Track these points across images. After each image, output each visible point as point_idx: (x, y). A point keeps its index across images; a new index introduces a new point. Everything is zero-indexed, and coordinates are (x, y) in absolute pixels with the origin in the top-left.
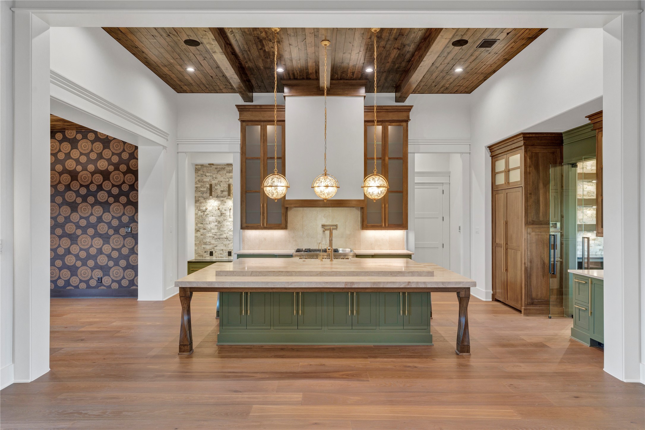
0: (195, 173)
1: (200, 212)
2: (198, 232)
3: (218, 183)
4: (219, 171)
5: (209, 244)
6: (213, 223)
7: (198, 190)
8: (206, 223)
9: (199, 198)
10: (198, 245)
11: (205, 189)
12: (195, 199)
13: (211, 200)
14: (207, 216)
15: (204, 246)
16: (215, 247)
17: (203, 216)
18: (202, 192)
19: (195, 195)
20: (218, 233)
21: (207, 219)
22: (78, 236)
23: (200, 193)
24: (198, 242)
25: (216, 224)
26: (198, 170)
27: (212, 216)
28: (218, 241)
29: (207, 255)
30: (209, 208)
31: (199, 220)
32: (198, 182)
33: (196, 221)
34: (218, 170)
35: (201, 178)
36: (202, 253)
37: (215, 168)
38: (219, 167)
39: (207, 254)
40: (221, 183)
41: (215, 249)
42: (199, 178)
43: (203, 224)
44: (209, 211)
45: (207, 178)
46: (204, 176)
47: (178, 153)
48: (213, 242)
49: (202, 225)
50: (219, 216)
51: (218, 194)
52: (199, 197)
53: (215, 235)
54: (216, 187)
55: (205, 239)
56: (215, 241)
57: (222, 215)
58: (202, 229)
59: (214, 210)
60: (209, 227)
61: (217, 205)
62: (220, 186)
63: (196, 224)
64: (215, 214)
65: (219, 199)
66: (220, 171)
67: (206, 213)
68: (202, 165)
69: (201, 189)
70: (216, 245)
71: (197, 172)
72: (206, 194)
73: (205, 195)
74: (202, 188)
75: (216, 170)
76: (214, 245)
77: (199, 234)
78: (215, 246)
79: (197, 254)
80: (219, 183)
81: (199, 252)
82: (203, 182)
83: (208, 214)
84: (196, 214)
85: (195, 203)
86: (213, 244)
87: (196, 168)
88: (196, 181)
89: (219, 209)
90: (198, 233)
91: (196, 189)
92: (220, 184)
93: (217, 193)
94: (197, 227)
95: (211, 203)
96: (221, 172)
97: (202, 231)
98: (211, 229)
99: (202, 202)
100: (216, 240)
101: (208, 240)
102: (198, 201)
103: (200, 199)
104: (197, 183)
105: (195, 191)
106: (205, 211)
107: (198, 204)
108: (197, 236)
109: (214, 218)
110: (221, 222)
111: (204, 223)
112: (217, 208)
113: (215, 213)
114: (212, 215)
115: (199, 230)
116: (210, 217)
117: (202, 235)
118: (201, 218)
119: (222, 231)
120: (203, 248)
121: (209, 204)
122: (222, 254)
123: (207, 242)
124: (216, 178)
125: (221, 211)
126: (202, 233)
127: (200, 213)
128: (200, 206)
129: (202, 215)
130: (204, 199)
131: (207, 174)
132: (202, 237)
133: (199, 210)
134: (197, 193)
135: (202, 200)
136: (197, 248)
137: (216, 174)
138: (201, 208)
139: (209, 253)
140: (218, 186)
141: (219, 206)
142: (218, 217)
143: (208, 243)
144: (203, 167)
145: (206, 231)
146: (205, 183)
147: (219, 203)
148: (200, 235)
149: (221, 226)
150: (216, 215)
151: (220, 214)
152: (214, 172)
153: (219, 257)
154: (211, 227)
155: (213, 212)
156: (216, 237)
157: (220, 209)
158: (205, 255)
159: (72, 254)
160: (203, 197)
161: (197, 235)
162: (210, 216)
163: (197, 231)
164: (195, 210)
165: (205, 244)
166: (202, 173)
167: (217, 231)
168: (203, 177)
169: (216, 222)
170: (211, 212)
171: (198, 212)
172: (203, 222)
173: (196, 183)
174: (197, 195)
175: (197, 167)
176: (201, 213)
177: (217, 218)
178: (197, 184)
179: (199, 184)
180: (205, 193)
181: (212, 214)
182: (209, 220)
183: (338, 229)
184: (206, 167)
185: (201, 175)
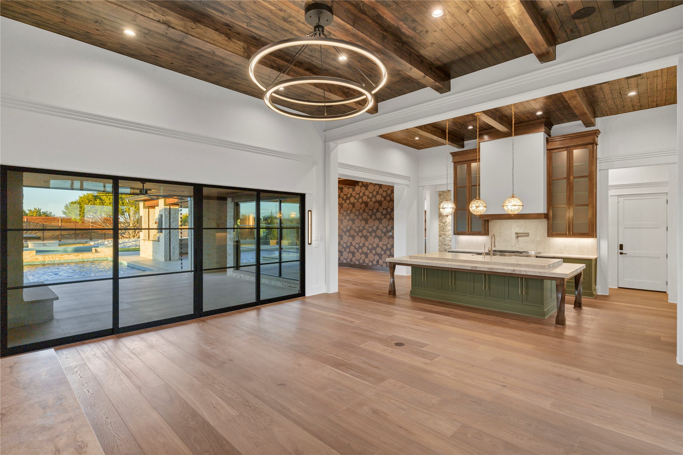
1: (442, 223)
15: (444, 247)
21: (446, 228)
22: (368, 237)
24: (441, 244)
60: (447, 233)
63: (440, 232)
67: (445, 224)
68: (443, 192)
77: (441, 238)
84: (440, 225)
87: (439, 194)
90: (441, 237)
94: (440, 234)
97: (443, 236)
98: (449, 235)
101: (447, 243)
107: (440, 218)
117: (443, 239)
118: (442, 227)
127: (442, 224)
128: (442, 220)
132: (443, 240)
133: (441, 222)
138: (443, 221)
159: (366, 246)
161: (440, 239)
163: (440, 236)
164: (439, 222)
166: (443, 197)
175: (440, 193)
182: (448, 229)
183: (529, 236)
184: (446, 192)
185: (443, 198)
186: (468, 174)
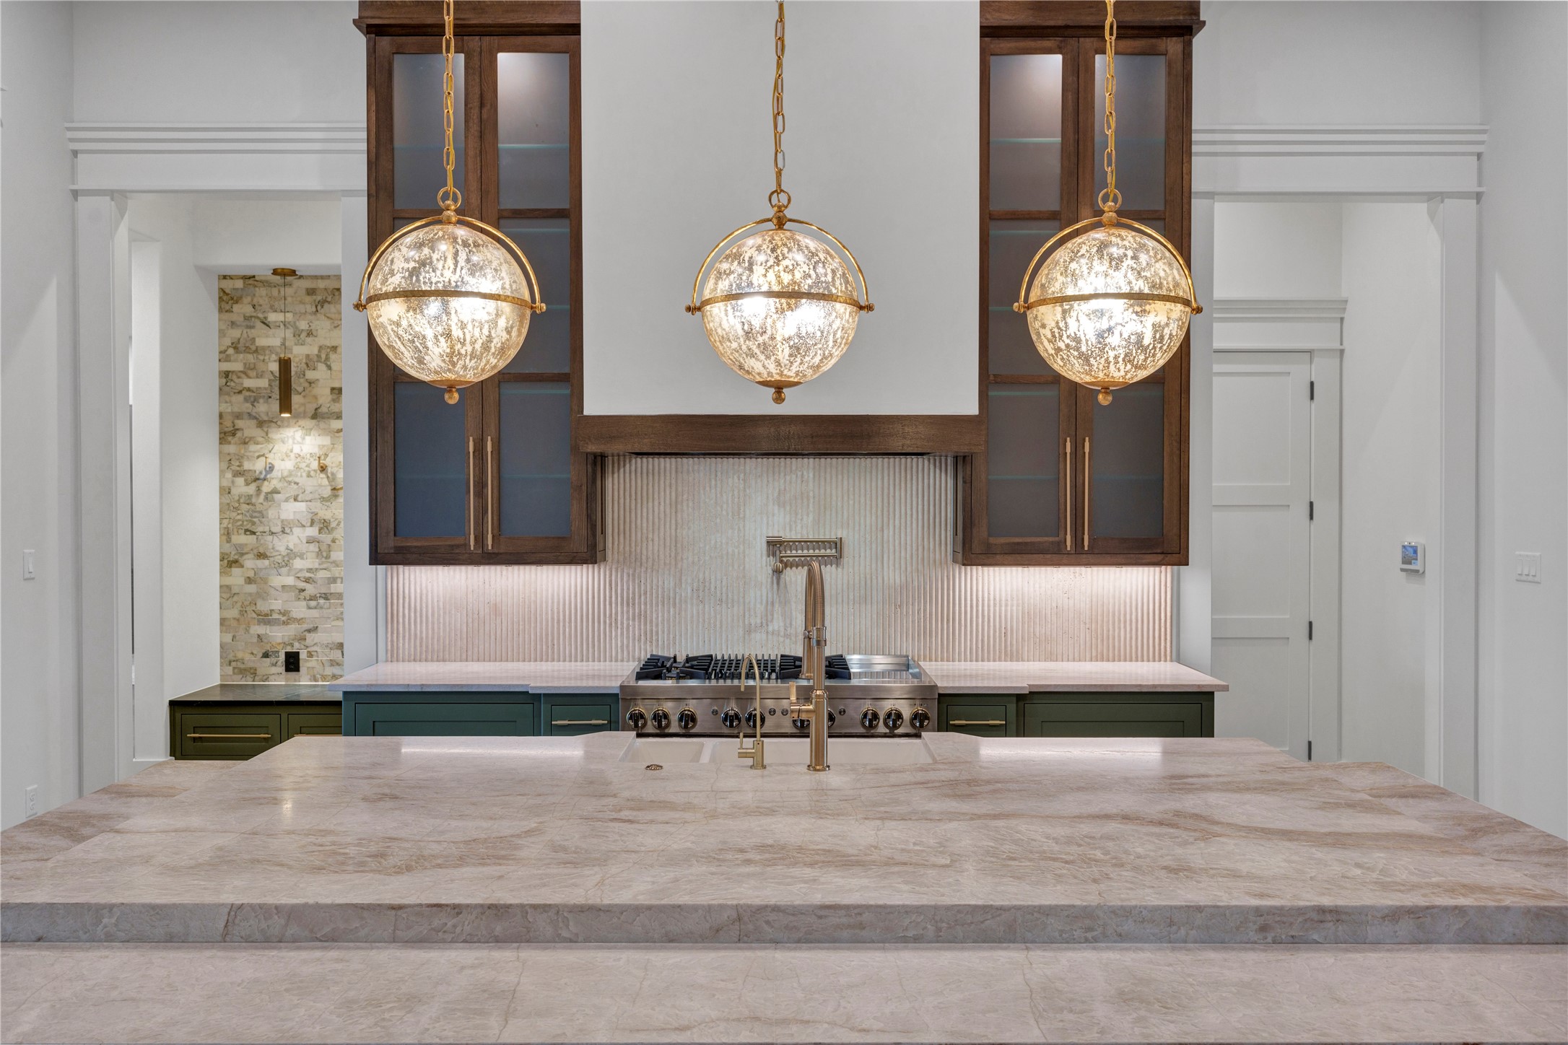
0: (221, 310)
1: (240, 481)
2: (233, 569)
3: (319, 356)
4: (323, 302)
5: (284, 618)
6: (297, 531)
7: (232, 384)
8: (267, 529)
9: (236, 421)
10: (234, 623)
11: (263, 383)
12: (220, 424)
13: (287, 430)
14: (273, 500)
15: (261, 630)
16: (308, 635)
17: (254, 500)
18: (248, 394)
19: (222, 409)
20: (322, 574)
21: (271, 513)
23: (240, 398)
24: (234, 613)
25: (312, 532)
26: (232, 299)
27: (296, 500)
28: (321, 608)
29: (274, 670)
30: (283, 466)
31: (239, 517)
32: (231, 351)
33: (226, 522)
34: (319, 298)
35: (245, 335)
36: (251, 660)
37: (304, 291)
38: (321, 284)
39: (275, 665)
40: (333, 356)
41: (308, 642)
42: (236, 333)
43: (254, 533)
44: (283, 479)
45: (271, 332)
46: (259, 324)
47: (75, 194)
48: (299, 609)
49: (250, 539)
50: (323, 499)
51: (320, 401)
52: (238, 416)
53: (307, 580)
54: (310, 375)
55: (263, 599)
56: (309, 608)
57: (336, 496)
58: (251, 556)
59: (304, 474)
60: (280, 545)
61: (316, 450)
62: (329, 368)
63: (227, 534)
64: (309, 489)
65: (322, 425)
66: (326, 305)
67: (266, 487)
68: (249, 279)
69: (248, 383)
70: (311, 626)
71: (228, 307)
72: (266, 402)
73: (262, 408)
74: (249, 377)
75: (308, 299)
76: (305, 626)
77: (237, 578)
78: (309, 631)
79: (230, 662)
80: (323, 356)
81: (240, 655)
82: (256, 351)
83: (276, 491)
84: (225, 491)
85: (220, 443)
86: (299, 621)
87: (222, 290)
88: (223, 348)
89: (323, 469)
90: (235, 571)
91: (224, 381)
92: (327, 358)
93: (315, 397)
94: (227, 548)
95: (290, 441)
96: (332, 306)
97: (250, 563)
98: (291, 555)
99: (251, 438)
100: (313, 603)
101: (277, 605)
102: (234, 435)
103: (240, 423)
104: (228, 356)
105: (220, 389)
106: (265, 479)
107: (231, 449)
108: (229, 587)
109: (301, 506)
110: (333, 525)
111: (261, 529)
112: (315, 465)
113: (309, 484)
114: (293, 493)
115: (236, 561)
116: (284, 506)
117: (249, 581)
118: (245, 507)
119: (337, 566)
120: (255, 640)
121: (280, 448)
122: (338, 664)
123: (272, 611)
124: (310, 334)
125: (331, 479)
126: (251, 574)
127: (241, 487)
128: (240, 458)
129: (250, 497)
130: (261, 424)
131: (272, 317)
132: (252, 588)
133: (238, 474)
134: (227, 398)
135: (248, 428)
136: (228, 638)
137: (309, 317)
138: (247, 465)
139: (282, 657)
140: (321, 367)
141: (326, 455)
142: (318, 504)
143: (275, 616)
144: (255, 286)
145: (266, 562)
146: (261, 358)
147: (326, 441)
148: (241, 581)
149: (334, 541)
150: (310, 497)
151: (327, 492)
152: (301, 308)
153: (324, 678)
154: (291, 546)
155: (297, 483)
156: (310, 589)
157: (329, 470)
158: (265, 666)
160: (255, 418)
161: (228, 581)
162: (287, 500)
163: (229, 563)
164: (222, 473)
165: (265, 619)
166: (248, 310)
167: (316, 566)
168: (253, 327)
169: (312, 525)
170: (290, 483)
171: (233, 482)
172: (254, 523)
173: (224, 357)
174: (229, 410)
175: (228, 285)
176: (247, 484)
177: (316, 506)
178: (226, 361)
179: (236, 361)
180: (261, 401)
181: (293, 490)
182: (283, 516)
183: (845, 560)
184: (266, 283)
185: (247, 318)
186: (475, 128)
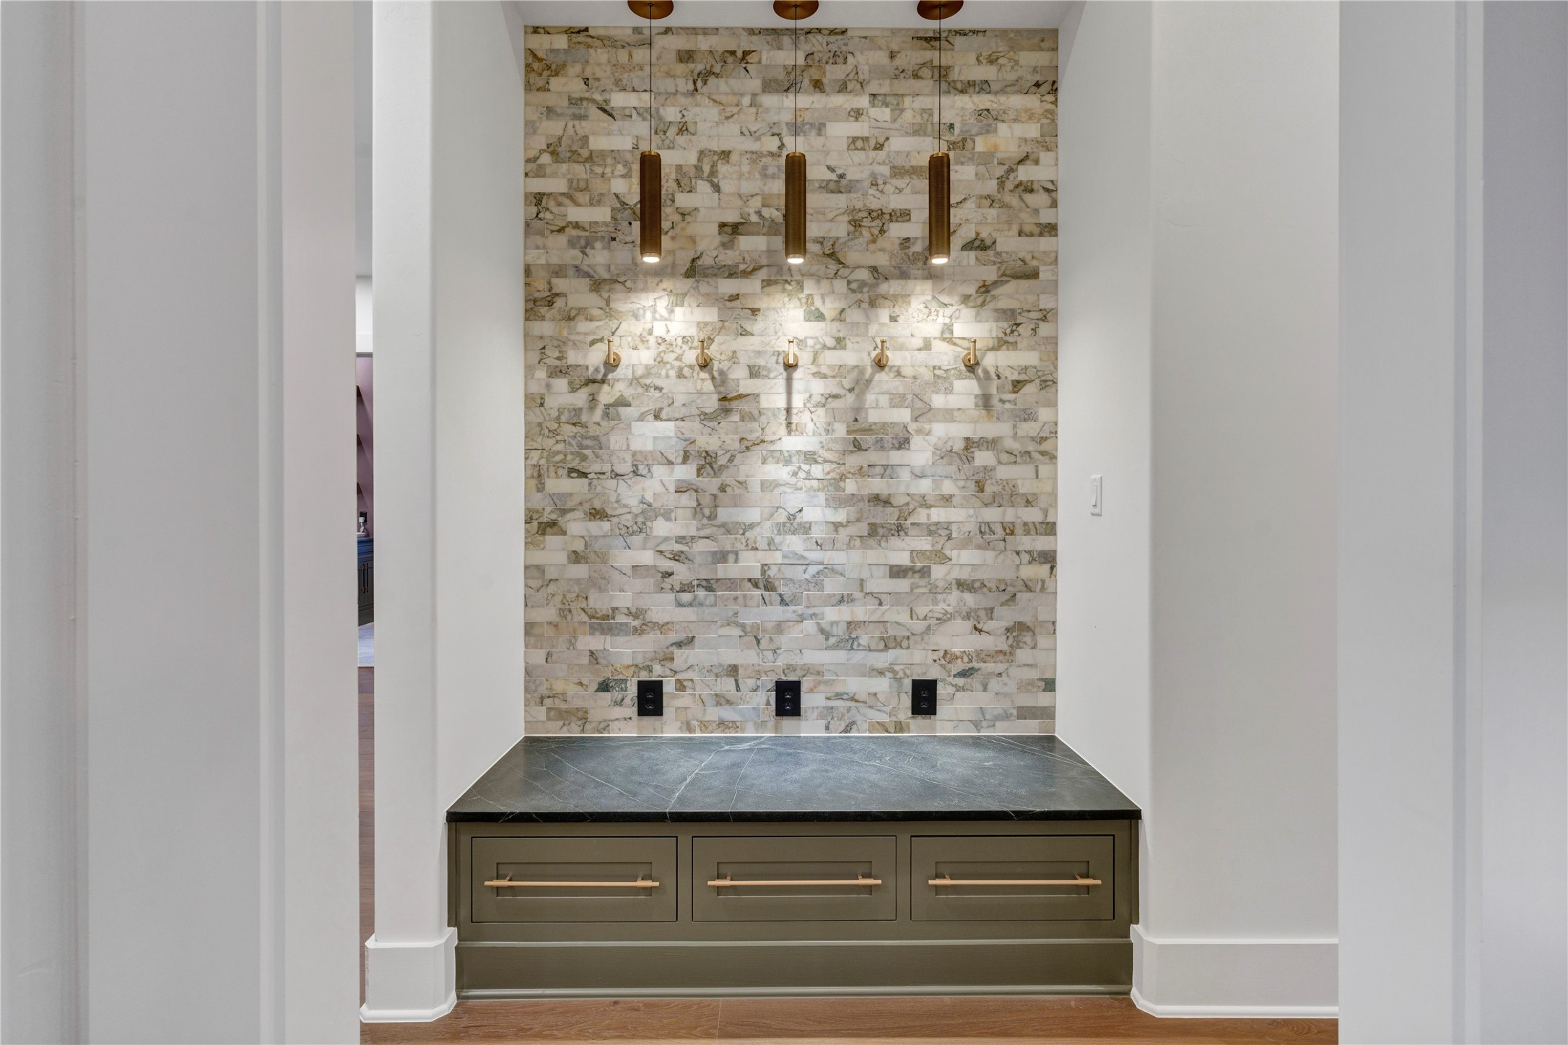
0: (528, 87)
2: (548, 538)
3: (698, 168)
4: (706, 75)
5: (636, 623)
6: (659, 471)
7: (548, 216)
8: (607, 468)
9: (555, 281)
10: (549, 631)
11: (602, 214)
12: (527, 284)
13: (643, 295)
14: (618, 417)
16: (678, 653)
17: (584, 418)
18: (575, 233)
19: (530, 259)
20: (702, 546)
23: (562, 239)
25: (686, 472)
26: (549, 68)
27: (657, 417)
28: (701, 605)
29: (618, 712)
30: (635, 358)
31: (560, 447)
32: (546, 159)
33: (535, 456)
34: (700, 67)
35: (570, 131)
36: (578, 697)
37: (673, 56)
38: (704, 44)
39: (620, 703)
40: (723, 168)
41: (678, 663)
42: (554, 128)
43: (584, 475)
44: (635, 381)
45: (616, 126)
46: (594, 112)
48: (662, 607)
49: (577, 486)
50: (705, 417)
51: (701, 246)
52: (559, 271)
53: (676, 557)
54: (683, 200)
55: (600, 590)
56: (680, 605)
57: (727, 411)
58: (578, 514)
59: (673, 373)
61: (692, 331)
62: (717, 188)
64: (680, 400)
65: (704, 287)
66: (712, 80)
69: (575, 214)
70: (682, 636)
71: (541, 83)
72: (607, 247)
73: (599, 258)
74: (577, 204)
75: (681, 68)
76: (673, 637)
78: (679, 645)
79: (542, 699)
80: (707, 169)
81: (559, 687)
82: (590, 159)
83: (622, 402)
85: (527, 319)
86: (663, 627)
88: (532, 154)
89: (705, 365)
91: (534, 210)
92: (713, 173)
93: (693, 240)
95: (649, 315)
96: (722, 82)
99: (581, 310)
100: (686, 597)
102: (550, 304)
103: (560, 284)
104: (541, 167)
105: (527, 225)
106: (603, 381)
108: (540, 569)
109: (667, 428)
110: (722, 461)
111: (596, 467)
112: (691, 357)
113: (681, 391)
114: (652, 406)
115: (553, 524)
116: (637, 427)
119: (729, 532)
120: (585, 660)
121: (630, 328)
122: (729, 702)
123: (614, 609)
124: (683, 129)
125: (721, 380)
126: (579, 546)
129: (578, 411)
130: (597, 285)
131: (619, 100)
134: (539, 240)
135: (576, 293)
136: (539, 657)
137: (683, 100)
139: (633, 690)
140: (704, 187)
141: (711, 340)
142: (696, 425)
143: (621, 618)
144: (589, 46)
145: (606, 525)
146: (599, 170)
147: (711, 315)
148: (562, 558)
149: (723, 489)
150: (684, 411)
151: (712, 404)
152: (668, 85)
153: (704, 725)
154: (649, 498)
155: (659, 389)
156: (682, 573)
157: (716, 366)
158: (601, 707)
160: (588, 275)
162: (642, 418)
165: (604, 623)
167: (693, 532)
168: (583, 117)
169: (686, 458)
170: (647, 387)
171: (548, 386)
172: (584, 458)
173: (533, 168)
174: (543, 262)
176: (573, 389)
177: (693, 428)
178: (537, 176)
179: (554, 175)
180: (598, 245)
181: (651, 401)
